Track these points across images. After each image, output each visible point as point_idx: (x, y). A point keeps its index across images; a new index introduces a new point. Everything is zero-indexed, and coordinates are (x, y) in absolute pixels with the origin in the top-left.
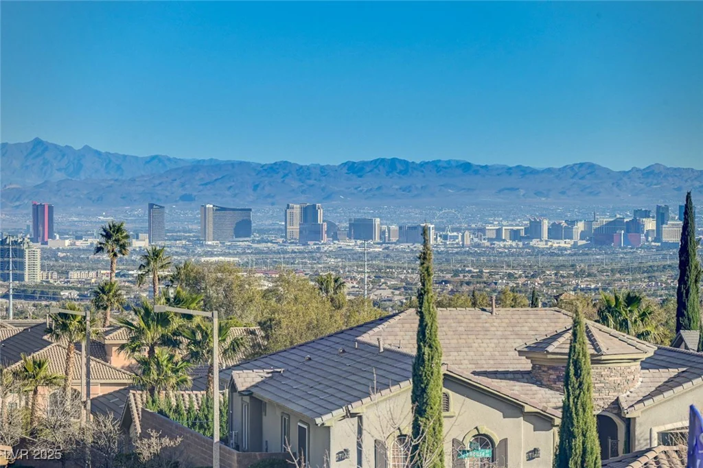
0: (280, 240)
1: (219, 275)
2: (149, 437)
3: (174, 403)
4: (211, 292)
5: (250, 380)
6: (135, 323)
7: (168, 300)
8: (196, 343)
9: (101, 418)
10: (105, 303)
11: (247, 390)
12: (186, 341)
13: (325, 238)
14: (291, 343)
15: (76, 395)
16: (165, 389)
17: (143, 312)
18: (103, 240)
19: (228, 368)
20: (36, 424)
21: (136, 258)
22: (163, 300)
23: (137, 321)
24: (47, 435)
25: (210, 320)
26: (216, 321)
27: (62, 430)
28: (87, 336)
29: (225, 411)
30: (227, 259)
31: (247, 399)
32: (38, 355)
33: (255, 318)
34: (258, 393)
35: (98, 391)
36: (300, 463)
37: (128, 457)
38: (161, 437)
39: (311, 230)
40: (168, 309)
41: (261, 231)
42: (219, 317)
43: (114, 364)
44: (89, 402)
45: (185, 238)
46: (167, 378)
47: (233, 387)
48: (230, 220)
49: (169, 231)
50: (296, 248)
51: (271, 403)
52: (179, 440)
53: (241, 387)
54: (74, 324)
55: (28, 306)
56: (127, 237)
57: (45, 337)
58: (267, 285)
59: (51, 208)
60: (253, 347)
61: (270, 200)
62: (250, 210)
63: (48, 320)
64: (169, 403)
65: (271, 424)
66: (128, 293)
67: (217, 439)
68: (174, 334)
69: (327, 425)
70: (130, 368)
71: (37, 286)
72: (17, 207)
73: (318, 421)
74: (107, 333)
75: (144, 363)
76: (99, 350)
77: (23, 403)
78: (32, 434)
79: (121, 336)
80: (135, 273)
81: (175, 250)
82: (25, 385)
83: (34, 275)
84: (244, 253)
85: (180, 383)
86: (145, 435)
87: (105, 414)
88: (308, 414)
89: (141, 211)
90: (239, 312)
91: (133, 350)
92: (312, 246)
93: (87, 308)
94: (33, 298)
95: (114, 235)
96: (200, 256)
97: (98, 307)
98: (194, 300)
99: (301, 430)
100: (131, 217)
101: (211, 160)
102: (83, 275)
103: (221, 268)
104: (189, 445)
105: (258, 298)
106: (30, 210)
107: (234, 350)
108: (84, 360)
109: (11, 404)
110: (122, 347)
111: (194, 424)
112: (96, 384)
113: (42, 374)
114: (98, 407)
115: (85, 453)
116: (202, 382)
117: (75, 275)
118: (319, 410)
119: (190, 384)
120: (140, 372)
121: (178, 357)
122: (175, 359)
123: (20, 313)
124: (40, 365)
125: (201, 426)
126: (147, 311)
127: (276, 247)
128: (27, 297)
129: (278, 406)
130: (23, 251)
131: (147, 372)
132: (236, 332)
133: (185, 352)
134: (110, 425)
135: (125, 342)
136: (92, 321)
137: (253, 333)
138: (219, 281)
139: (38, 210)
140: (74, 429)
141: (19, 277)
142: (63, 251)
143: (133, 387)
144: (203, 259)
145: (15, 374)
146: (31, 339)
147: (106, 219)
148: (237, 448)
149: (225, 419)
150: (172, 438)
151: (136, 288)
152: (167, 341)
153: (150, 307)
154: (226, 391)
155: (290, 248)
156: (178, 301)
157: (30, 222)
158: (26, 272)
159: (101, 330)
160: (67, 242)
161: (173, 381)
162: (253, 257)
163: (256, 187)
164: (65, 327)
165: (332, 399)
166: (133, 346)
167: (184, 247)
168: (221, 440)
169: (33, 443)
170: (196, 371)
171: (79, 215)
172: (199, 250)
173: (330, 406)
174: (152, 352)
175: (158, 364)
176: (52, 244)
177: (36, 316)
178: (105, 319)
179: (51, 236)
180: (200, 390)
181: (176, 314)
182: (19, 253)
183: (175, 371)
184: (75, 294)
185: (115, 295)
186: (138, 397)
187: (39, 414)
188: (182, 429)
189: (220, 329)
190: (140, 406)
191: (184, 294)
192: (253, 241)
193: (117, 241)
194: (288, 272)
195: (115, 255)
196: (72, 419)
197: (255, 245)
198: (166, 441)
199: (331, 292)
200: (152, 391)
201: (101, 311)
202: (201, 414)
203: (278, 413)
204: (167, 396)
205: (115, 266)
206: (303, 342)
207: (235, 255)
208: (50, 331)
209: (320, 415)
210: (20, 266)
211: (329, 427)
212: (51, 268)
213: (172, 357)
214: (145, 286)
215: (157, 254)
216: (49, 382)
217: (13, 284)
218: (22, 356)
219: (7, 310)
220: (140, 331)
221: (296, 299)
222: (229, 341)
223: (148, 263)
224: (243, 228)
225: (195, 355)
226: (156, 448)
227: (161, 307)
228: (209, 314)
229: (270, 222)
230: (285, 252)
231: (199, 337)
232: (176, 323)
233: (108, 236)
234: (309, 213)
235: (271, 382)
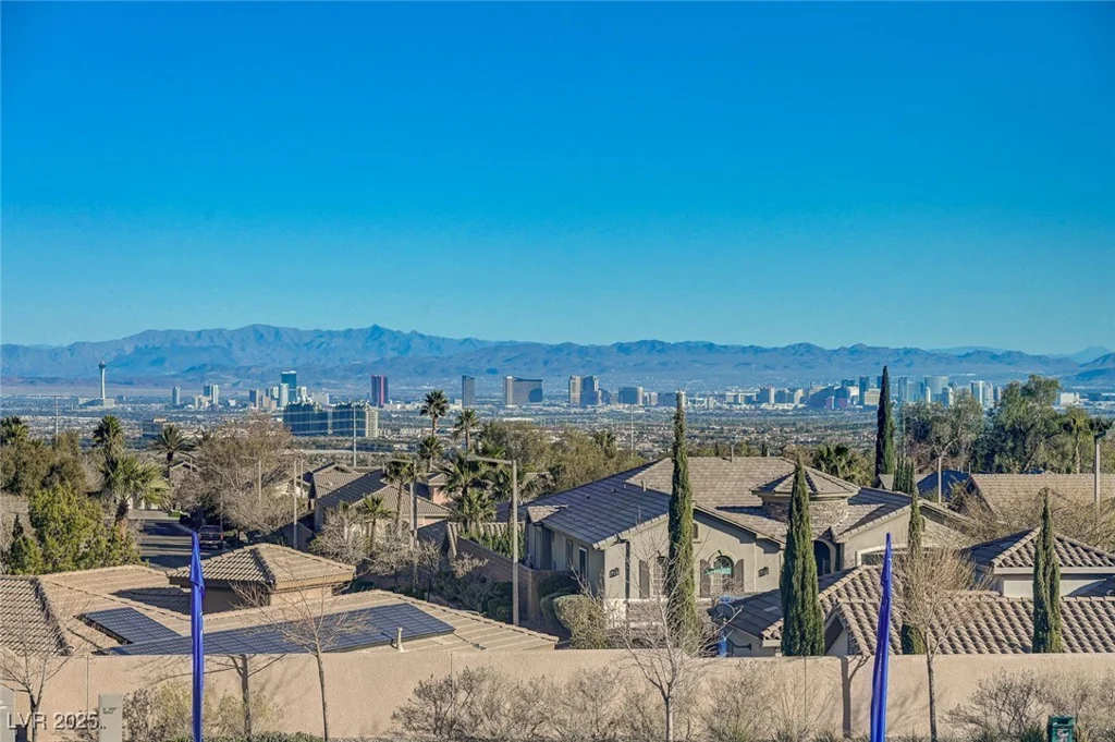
0: (565, 404)
1: (518, 431)
2: (463, 558)
3: (482, 531)
4: (511, 445)
5: (541, 513)
6: (451, 469)
7: (477, 451)
8: (499, 485)
9: (425, 544)
10: (428, 454)
11: (540, 522)
12: (491, 483)
13: (600, 404)
14: (574, 485)
15: (406, 525)
16: (475, 521)
17: (457, 461)
18: (427, 405)
19: (524, 504)
20: (374, 548)
21: (453, 418)
22: (473, 452)
23: (453, 468)
24: (383, 557)
25: (511, 467)
26: (515, 467)
27: (394, 553)
28: (414, 480)
29: (522, 538)
30: (524, 419)
31: (539, 529)
32: (376, 494)
33: (546, 465)
34: (548, 524)
35: (423, 523)
36: (581, 580)
37: (447, 574)
38: (472, 558)
39: (589, 396)
40: (478, 458)
41: (550, 398)
42: (517, 464)
43: (435, 502)
44: (416, 532)
45: (491, 403)
46: (477, 512)
47: (528, 519)
48: (527, 388)
49: (477, 397)
50: (577, 410)
51: (558, 531)
52: (487, 561)
53: (534, 520)
54: (404, 470)
55: (369, 456)
56: (445, 402)
57: (382, 481)
58: (555, 439)
59: (386, 379)
60: (544, 488)
61: (556, 373)
62: (541, 381)
63: (384, 468)
64: (479, 532)
65: (559, 549)
66: (446, 445)
67: (516, 560)
68: (482, 478)
69: (602, 548)
70: (448, 505)
71: (375, 441)
72: (360, 378)
73: (595, 546)
74: (430, 477)
75: (459, 500)
76: (424, 491)
77: (364, 532)
78: (371, 556)
79: (440, 480)
80: (451, 430)
81: (483, 413)
82: (366, 518)
83: (373, 431)
84: (537, 414)
85: (488, 517)
86: (460, 557)
87: (429, 540)
88: (587, 540)
89: (457, 381)
90: (533, 461)
91: (450, 491)
92: (590, 409)
93: (415, 458)
94: (372, 450)
95: (435, 401)
96: (502, 416)
97: (423, 457)
98: (498, 451)
99: (582, 552)
100: (449, 386)
101: (510, 342)
102: (411, 432)
103: (519, 426)
104: (493, 564)
105: (548, 449)
106: (370, 381)
107: (529, 490)
108: (412, 498)
109: (355, 533)
110: (442, 488)
111: (498, 549)
112: (421, 517)
113: (379, 509)
114: (423, 534)
115: (412, 571)
116: (504, 515)
117: (404, 432)
118: (596, 537)
119: (495, 517)
120: (455, 508)
121: (485, 496)
122: (483, 498)
123: (362, 462)
124: (378, 502)
125: (504, 550)
126: (461, 462)
127: (562, 410)
128: (367, 450)
129: (565, 534)
130: (364, 413)
131: (461, 507)
132: (531, 476)
133: (491, 492)
134: (433, 549)
135: (443, 484)
136: (419, 467)
137: (544, 477)
138: (518, 437)
139: (376, 381)
140: (404, 553)
141: (361, 434)
142: (396, 413)
143: (450, 519)
144: (505, 420)
145: (359, 509)
146: (371, 482)
147: (429, 388)
148: (532, 567)
149: (522, 544)
150: (481, 559)
151: (452, 442)
152: (476, 483)
153: (463, 456)
154: (524, 522)
155: (572, 411)
156: (485, 452)
157: (370, 391)
158: (367, 430)
159: (426, 474)
160: (399, 406)
161: (481, 515)
162: (544, 418)
163: (545, 363)
164: (397, 472)
165: (606, 529)
166: (449, 488)
167: (490, 409)
168: (519, 560)
169: (373, 563)
170: (500, 507)
171: (408, 385)
172: (502, 412)
173: (605, 534)
174: (465, 492)
175: (470, 501)
176: (387, 407)
177: (374, 464)
178: (429, 466)
179: (386, 401)
180: (502, 521)
181: (483, 462)
182: (361, 415)
183: (483, 507)
184: (405, 447)
185: (436, 447)
186: (455, 529)
187: (376, 540)
188: (489, 552)
189: (518, 474)
190: (456, 534)
191: (490, 446)
192: (544, 405)
193: (438, 405)
194: (572, 429)
195: (436, 416)
196: (403, 545)
197: (545, 408)
198: (476, 562)
199: (605, 444)
200: (465, 522)
201: (425, 460)
202: (503, 541)
203: (564, 539)
204: (477, 526)
205: (436, 425)
206: (582, 484)
207: (529, 416)
208: (385, 475)
209: (597, 541)
210: (363, 425)
211: (603, 551)
212: (386, 426)
213: (481, 495)
214: (460, 440)
215: (468, 415)
216: (385, 515)
217: (356, 439)
218: (364, 494)
219: (352, 459)
220: (456, 477)
221: (577, 450)
222: (525, 483)
223: (462, 423)
224: (536, 395)
225: (498, 495)
226: (468, 568)
227: (472, 457)
228: (510, 462)
229: (556, 390)
230: (569, 414)
231: (501, 481)
232: (484, 469)
233: (430, 401)
234: (587, 383)
235: (558, 515)
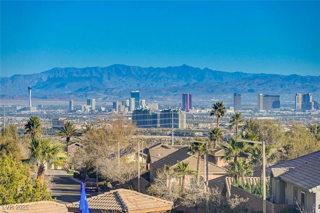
0: (293, 110)
1: (266, 125)
2: (234, 198)
3: (245, 182)
4: (262, 133)
5: (279, 172)
6: (228, 147)
7: (243, 136)
8: (255, 156)
9: (213, 189)
10: (215, 138)
11: (278, 177)
12: (250, 155)
13: (313, 109)
14: (298, 156)
15: (202, 179)
16: (242, 176)
17: (231, 142)
18: (214, 110)
19: (270, 167)
20: (184, 192)
21: (229, 117)
22: (240, 137)
23: (229, 146)
24: (189, 197)
25: (262, 145)
26: (264, 146)
27: (195, 194)
28: (206, 153)
29: (268, 186)
30: (269, 118)
31: (278, 181)
32: (185, 161)
33: (282, 144)
34: (283, 178)
35: (212, 177)
36: (302, 210)
37: (225, 206)
38: (240, 197)
39: (306, 105)
40: (243, 140)
41: (284, 106)
42: (266, 144)
43: (218, 165)
44: (207, 183)
45: (250, 109)
46: (242, 171)
47: (272, 175)
48: (271, 101)
49: (243, 106)
50: (300, 113)
51: (289, 182)
52: (248, 199)
53: (275, 175)
54: (201, 147)
55: (181, 139)
56: (224, 108)
57: (188, 153)
58: (287, 130)
59: (190, 96)
60: (281, 157)
61: (288, 92)
62: (279, 96)
63: (189, 146)
64: (243, 183)
65: (289, 192)
66: (225, 133)
67: (265, 199)
68: (246, 152)
69: (314, 192)
70: (226, 167)
71: (184, 130)
72: (176, 95)
73: (310, 191)
74: (216, 151)
75: (232, 164)
76: (212, 159)
77: (178, 182)
78: (182, 196)
79: (221, 153)
80: (228, 124)
81: (246, 115)
82: (179, 174)
83: (183, 125)
84: (277, 115)
85: (248, 174)
86: (232, 197)
87: (215, 187)
88: (305, 187)
89: (231, 96)
90: (274, 142)
91: (227, 159)
92: (307, 112)
93: (207, 140)
94: (182, 136)
95: (218, 107)
96: (257, 117)
97: (212, 140)
98: (254, 136)
99: (303, 195)
100: (226, 99)
101: (262, 74)
102: (205, 125)
103: (266, 122)
104: (252, 201)
105: (283, 135)
106: (181, 96)
107: (272, 159)
108: (205, 163)
109: (173, 183)
110: (222, 157)
111: (254, 192)
112: (211, 174)
113: (187, 169)
114: (212, 184)
115: (206, 205)
116: (258, 173)
117: (201, 125)
118: (310, 186)
119: (252, 174)
120: (230, 169)
121: (247, 162)
122: (246, 163)
123: (177, 142)
124: (186, 166)
125: (258, 193)
126: (233, 142)
127: (291, 113)
128: (180, 135)
129: (292, 183)
130: (178, 115)
131: (233, 168)
132: (273, 151)
133: (250, 160)
134: (217, 192)
135: (223, 155)
136: (209, 146)
137: (281, 151)
138: (266, 128)
139: (184, 96)
140: (201, 194)
141: (176, 126)
142: (196, 114)
143: (227, 175)
144: (258, 118)
145: (175, 170)
146: (182, 154)
147: (215, 100)
148: (274, 203)
149: (268, 189)
150: (245, 198)
151: (228, 131)
152: (242, 155)
153: (234, 139)
154: (269, 177)
155: (297, 113)
156: (247, 137)
157: (181, 102)
158: (180, 124)
159: (213, 150)
160: (198, 111)
161: (245, 173)
162: (281, 117)
163: (282, 87)
164: (197, 149)
165: (316, 181)
166: (227, 157)
167: (250, 113)
168: (266, 199)
169: (183, 200)
170: (255, 168)
171: (203, 98)
172: (257, 114)
173: (315, 184)
174: (235, 159)
175: (238, 165)
176: (191, 111)
177: (184, 144)
178: (215, 145)
179: (191, 108)
180: (257, 176)
181: (246, 143)
182: (176, 116)
183: (246, 168)
184: (201, 134)
185: (219, 134)
186: (230, 181)
187: (185, 187)
188: (249, 194)
189: (266, 149)
190: (230, 184)
191: (250, 134)
192: (281, 110)
193: (220, 110)
194: (297, 124)
195: (219, 116)
196: (200, 190)
197: (281, 112)
198: (242, 200)
199: (316, 132)
200: (236, 177)
201: (213, 141)
202: (257, 187)
203: (292, 187)
204: (242, 179)
205: (219, 121)
206: (303, 155)
207: (274, 116)
208: (190, 150)
209: (311, 188)
210: (177, 121)
211: (315, 193)
212: (191, 122)
213: (244, 162)
214: (233, 130)
215: (237, 116)
216: (190, 173)
217: (174, 129)
218: (178, 161)
219: (171, 141)
220: (230, 151)
221: (300, 136)
222: (270, 155)
223: (234, 120)
224: (276, 105)
225: (255, 161)
226: (237, 203)
227: (239, 140)
228: (261, 143)
229: (288, 101)
230: (295, 115)
231: (256, 153)
232: (246, 147)
233: (216, 108)
234: (306, 98)
235: (290, 173)
